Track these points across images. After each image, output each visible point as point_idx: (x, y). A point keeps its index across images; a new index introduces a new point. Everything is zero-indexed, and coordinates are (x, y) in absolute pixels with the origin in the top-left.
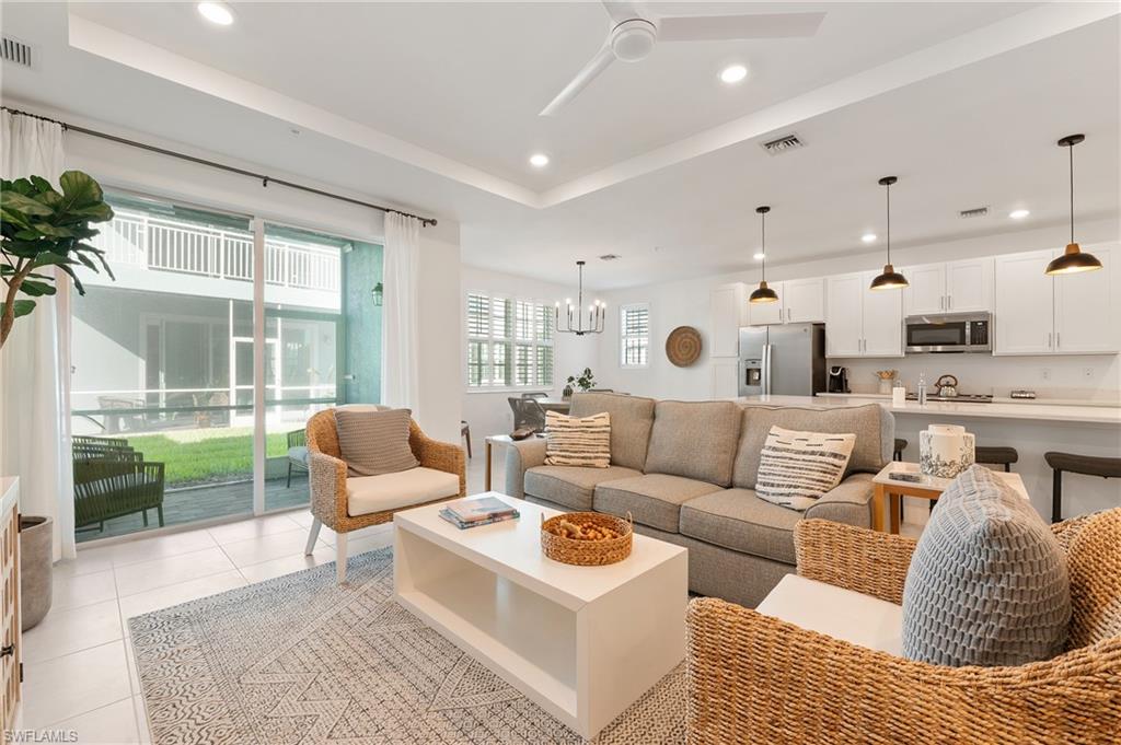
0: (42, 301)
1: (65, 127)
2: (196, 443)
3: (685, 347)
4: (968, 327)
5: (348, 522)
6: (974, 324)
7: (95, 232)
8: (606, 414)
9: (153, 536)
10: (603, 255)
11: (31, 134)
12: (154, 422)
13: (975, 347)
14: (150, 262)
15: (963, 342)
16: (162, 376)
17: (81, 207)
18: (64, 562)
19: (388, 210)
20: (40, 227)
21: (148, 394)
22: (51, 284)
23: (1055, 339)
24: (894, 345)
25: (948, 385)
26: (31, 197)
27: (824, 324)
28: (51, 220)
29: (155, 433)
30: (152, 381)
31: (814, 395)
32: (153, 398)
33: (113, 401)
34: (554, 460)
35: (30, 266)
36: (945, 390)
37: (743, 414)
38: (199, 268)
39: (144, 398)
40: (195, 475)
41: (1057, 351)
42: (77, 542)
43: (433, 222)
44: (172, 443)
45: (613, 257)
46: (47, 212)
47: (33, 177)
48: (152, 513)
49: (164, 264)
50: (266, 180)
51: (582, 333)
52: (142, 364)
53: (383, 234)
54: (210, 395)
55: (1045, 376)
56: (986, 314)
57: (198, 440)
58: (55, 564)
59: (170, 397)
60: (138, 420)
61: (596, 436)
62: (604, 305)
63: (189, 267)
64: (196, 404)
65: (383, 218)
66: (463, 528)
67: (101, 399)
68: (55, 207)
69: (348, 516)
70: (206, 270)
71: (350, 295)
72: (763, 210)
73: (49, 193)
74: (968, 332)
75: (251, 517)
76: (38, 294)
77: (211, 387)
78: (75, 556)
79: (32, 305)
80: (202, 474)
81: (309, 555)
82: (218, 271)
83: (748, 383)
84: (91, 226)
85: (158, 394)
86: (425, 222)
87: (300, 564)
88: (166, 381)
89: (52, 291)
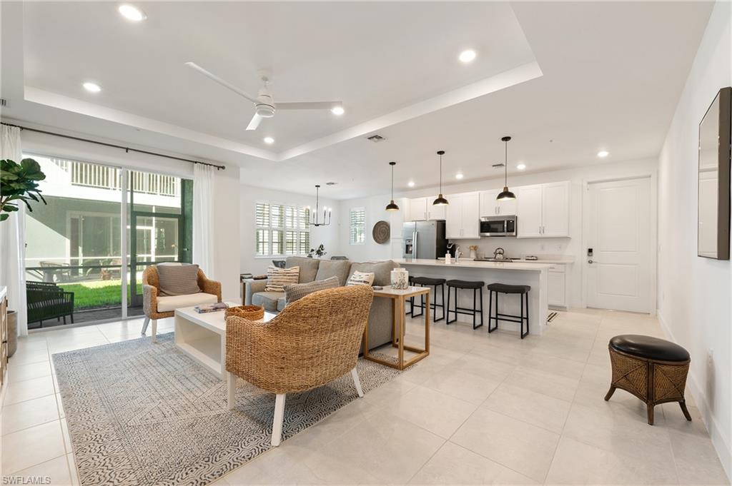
0: (11, 214)
1: (22, 128)
2: (99, 289)
3: (381, 232)
4: (506, 223)
5: (157, 315)
6: (508, 222)
7: (37, 185)
8: (298, 267)
9: (68, 328)
10: (328, 182)
11: (5, 133)
12: (75, 277)
13: (508, 234)
14: (73, 181)
15: (504, 232)
16: (80, 249)
17: (30, 174)
18: (22, 337)
19: (196, 162)
20: (13, 185)
21: (72, 260)
22: (16, 206)
23: (542, 230)
24: (474, 232)
25: (500, 253)
26: (7, 171)
27: (445, 221)
28: (17, 181)
29: (75, 283)
30: (74, 252)
31: (437, 259)
32: (75, 263)
33: (49, 264)
34: (268, 289)
35: (7, 199)
36: (498, 256)
37: (350, 266)
38: (103, 184)
39: (69, 263)
40: (96, 304)
41: (543, 235)
42: (29, 329)
43: (223, 168)
44: (86, 288)
45: (333, 184)
46: (15, 178)
47: (8, 160)
48: (68, 317)
49: (81, 182)
50: (127, 150)
51: (318, 225)
52: (68, 242)
53: (193, 174)
54: (111, 260)
55: (542, 248)
56: (513, 217)
57: (101, 287)
58: (19, 338)
59: (86, 261)
60: (65, 276)
61: (291, 277)
62: (330, 210)
63: (97, 183)
64: (102, 265)
65: (193, 166)
66: (200, 313)
67: (41, 263)
68: (18, 174)
69: (157, 312)
70: (107, 185)
71: (186, 204)
72: (393, 164)
73: (16, 168)
74: (505, 226)
75: (121, 320)
76: (10, 211)
77: (111, 256)
78: (27, 334)
79: (8, 216)
80: (100, 303)
81: (143, 334)
82: (115, 186)
83: (407, 252)
84: (35, 182)
85: (78, 260)
86: (219, 167)
87: (139, 336)
88: (83, 251)
89: (17, 209)
